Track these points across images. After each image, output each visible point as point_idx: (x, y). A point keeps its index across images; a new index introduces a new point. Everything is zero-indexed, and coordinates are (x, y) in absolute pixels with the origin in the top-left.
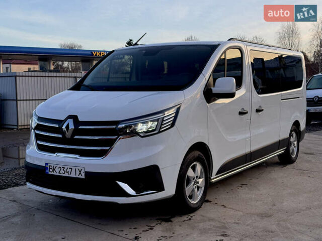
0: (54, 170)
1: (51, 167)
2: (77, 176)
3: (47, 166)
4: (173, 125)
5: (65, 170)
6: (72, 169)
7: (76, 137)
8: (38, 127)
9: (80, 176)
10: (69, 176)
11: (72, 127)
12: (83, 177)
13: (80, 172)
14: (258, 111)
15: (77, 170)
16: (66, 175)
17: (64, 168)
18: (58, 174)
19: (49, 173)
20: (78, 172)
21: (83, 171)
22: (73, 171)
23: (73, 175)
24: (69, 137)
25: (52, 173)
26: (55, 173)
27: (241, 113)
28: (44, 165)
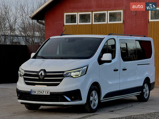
0: (35, 92)
1: (33, 91)
2: (46, 94)
3: (31, 91)
4: (85, 73)
5: (40, 92)
6: (44, 91)
7: (45, 78)
8: (25, 75)
9: (48, 94)
10: (43, 94)
11: (43, 74)
12: (49, 94)
13: (48, 92)
14: (124, 70)
15: (46, 92)
16: (41, 94)
17: (40, 91)
18: (37, 94)
19: (33, 94)
20: (47, 93)
21: (49, 92)
22: (45, 92)
23: (44, 94)
24: (42, 78)
25: (34, 94)
26: (35, 94)
27: (115, 70)
28: (30, 91)
